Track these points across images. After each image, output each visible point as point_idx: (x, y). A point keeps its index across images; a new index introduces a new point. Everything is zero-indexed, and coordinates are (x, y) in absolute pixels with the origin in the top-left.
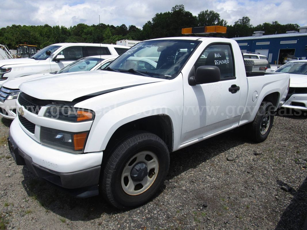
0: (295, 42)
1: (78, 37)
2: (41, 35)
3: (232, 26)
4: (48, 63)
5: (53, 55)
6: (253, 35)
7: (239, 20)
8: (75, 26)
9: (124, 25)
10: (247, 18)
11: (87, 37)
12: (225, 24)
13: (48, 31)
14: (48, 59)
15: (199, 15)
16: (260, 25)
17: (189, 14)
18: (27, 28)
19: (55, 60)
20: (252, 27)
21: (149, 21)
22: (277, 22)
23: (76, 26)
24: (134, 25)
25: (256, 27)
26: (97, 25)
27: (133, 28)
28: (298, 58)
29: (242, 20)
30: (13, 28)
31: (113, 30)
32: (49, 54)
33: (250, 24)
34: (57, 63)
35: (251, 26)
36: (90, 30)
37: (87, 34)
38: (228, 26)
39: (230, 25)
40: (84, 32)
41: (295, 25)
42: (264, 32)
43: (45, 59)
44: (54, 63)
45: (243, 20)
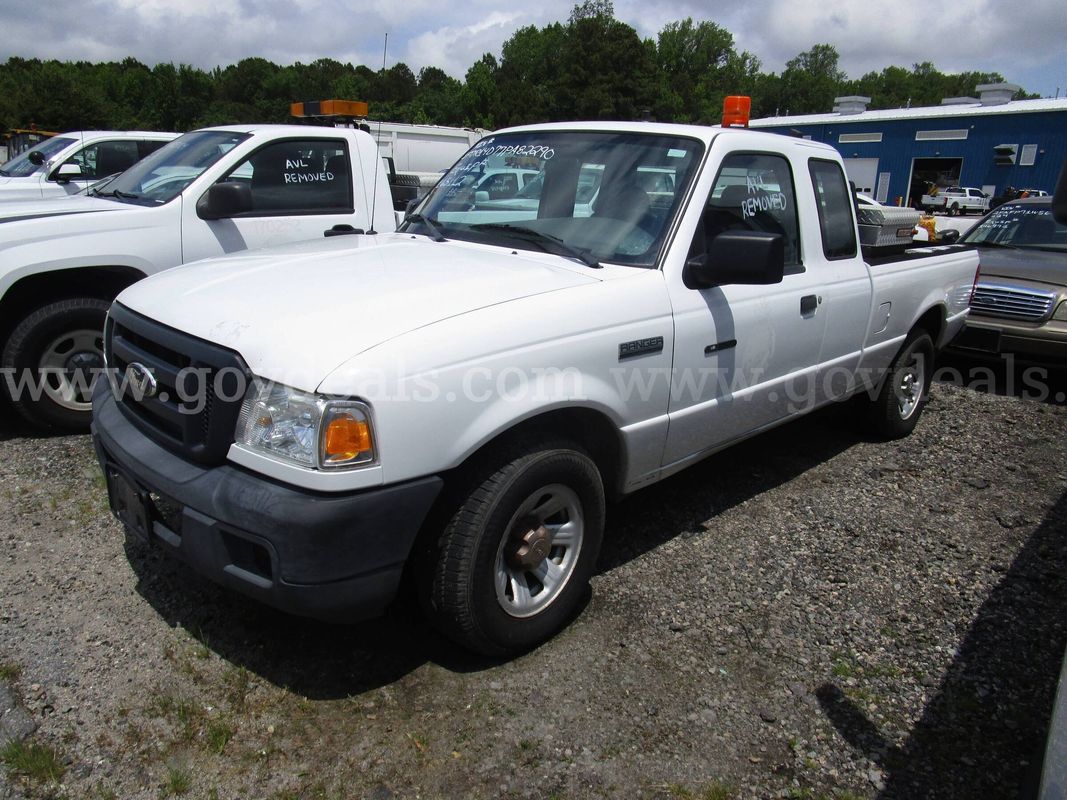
0: (962, 135)
1: (242, 105)
2: (112, 95)
3: (778, 75)
4: (36, 186)
5: (50, 165)
6: (835, 109)
7: (801, 55)
8: (231, 68)
9: (401, 67)
10: (826, 48)
11: (273, 105)
12: (754, 69)
13: (137, 81)
14: (35, 174)
15: (663, 37)
16: (874, 75)
17: (626, 33)
18: (61, 71)
19: (55, 176)
20: (845, 81)
21: (489, 55)
22: (929, 64)
23: (237, 66)
24: (437, 68)
25: (857, 82)
26: (308, 64)
27: (434, 76)
28: (967, 190)
29: (812, 56)
30: (11, 70)
31: (366, 83)
32: (38, 160)
33: (839, 72)
34: (62, 187)
35: (840, 76)
36: (284, 81)
37: (271, 94)
38: (762, 77)
39: (767, 74)
40: (260, 87)
41: (990, 76)
42: (868, 100)
43: (28, 174)
44: (54, 185)
45: (814, 55)
